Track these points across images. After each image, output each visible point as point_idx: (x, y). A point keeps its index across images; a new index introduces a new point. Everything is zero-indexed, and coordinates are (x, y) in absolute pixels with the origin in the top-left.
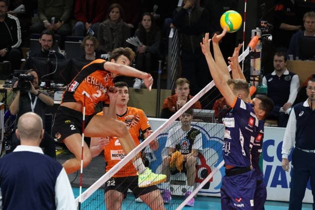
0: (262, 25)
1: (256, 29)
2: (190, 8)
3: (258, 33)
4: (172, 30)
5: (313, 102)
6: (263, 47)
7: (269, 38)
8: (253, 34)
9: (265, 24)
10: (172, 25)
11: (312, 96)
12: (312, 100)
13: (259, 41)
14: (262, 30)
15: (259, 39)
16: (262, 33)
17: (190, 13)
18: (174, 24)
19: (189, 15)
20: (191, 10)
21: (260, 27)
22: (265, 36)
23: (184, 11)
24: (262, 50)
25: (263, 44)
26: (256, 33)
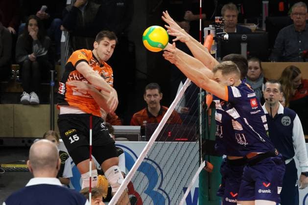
0: (216, 21)
1: (208, 26)
2: (82, 6)
3: (211, 32)
4: (63, 33)
5: (272, 107)
6: (217, 48)
7: (225, 36)
8: (206, 32)
9: (220, 20)
10: (62, 28)
11: (271, 100)
12: (271, 105)
13: (214, 41)
14: (216, 27)
15: (214, 38)
16: (216, 31)
17: (83, 12)
18: (64, 26)
19: (83, 14)
20: (83, 9)
21: (214, 24)
22: (220, 35)
23: (76, 10)
24: (217, 51)
25: (217, 44)
26: (209, 32)
